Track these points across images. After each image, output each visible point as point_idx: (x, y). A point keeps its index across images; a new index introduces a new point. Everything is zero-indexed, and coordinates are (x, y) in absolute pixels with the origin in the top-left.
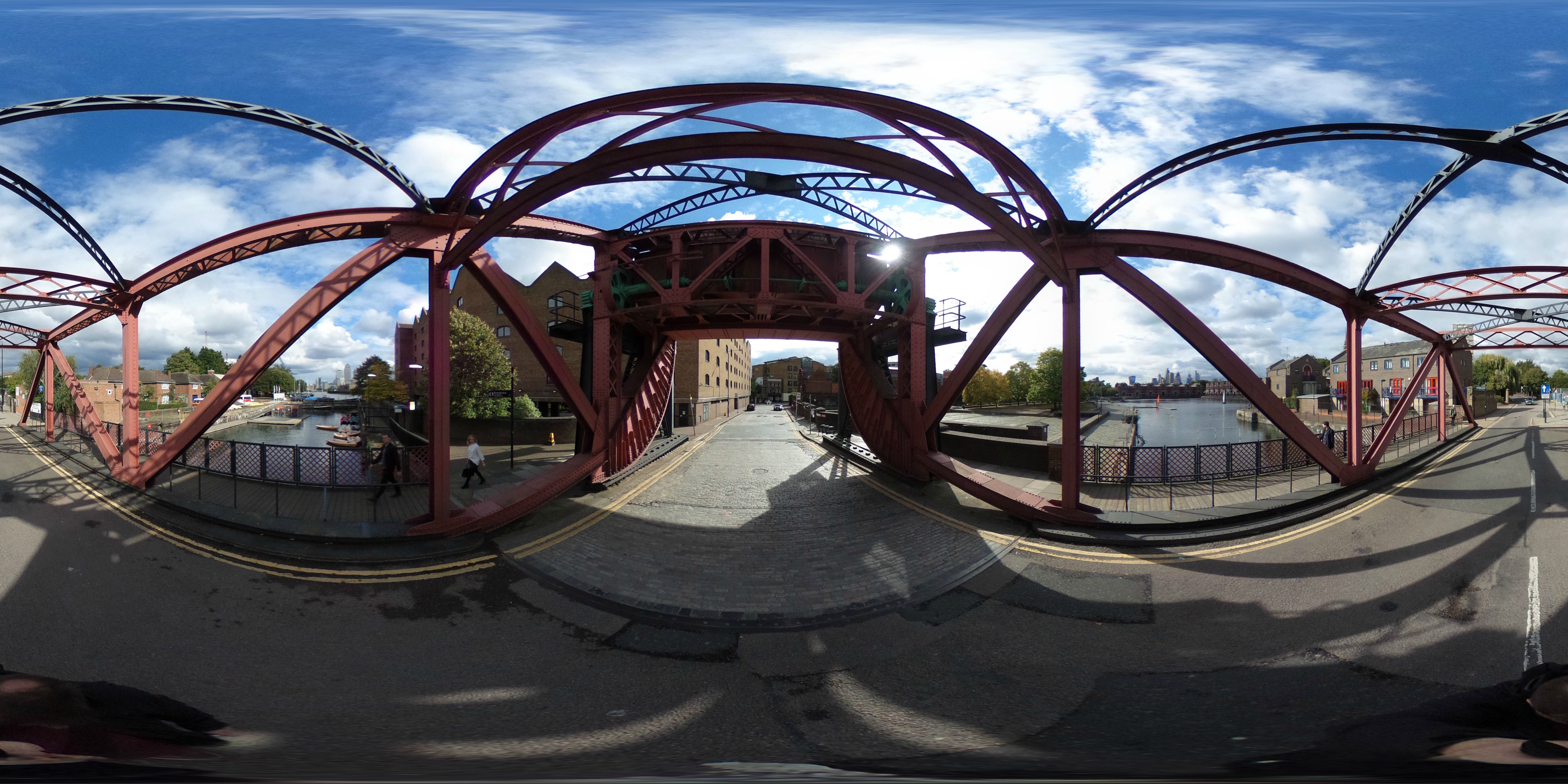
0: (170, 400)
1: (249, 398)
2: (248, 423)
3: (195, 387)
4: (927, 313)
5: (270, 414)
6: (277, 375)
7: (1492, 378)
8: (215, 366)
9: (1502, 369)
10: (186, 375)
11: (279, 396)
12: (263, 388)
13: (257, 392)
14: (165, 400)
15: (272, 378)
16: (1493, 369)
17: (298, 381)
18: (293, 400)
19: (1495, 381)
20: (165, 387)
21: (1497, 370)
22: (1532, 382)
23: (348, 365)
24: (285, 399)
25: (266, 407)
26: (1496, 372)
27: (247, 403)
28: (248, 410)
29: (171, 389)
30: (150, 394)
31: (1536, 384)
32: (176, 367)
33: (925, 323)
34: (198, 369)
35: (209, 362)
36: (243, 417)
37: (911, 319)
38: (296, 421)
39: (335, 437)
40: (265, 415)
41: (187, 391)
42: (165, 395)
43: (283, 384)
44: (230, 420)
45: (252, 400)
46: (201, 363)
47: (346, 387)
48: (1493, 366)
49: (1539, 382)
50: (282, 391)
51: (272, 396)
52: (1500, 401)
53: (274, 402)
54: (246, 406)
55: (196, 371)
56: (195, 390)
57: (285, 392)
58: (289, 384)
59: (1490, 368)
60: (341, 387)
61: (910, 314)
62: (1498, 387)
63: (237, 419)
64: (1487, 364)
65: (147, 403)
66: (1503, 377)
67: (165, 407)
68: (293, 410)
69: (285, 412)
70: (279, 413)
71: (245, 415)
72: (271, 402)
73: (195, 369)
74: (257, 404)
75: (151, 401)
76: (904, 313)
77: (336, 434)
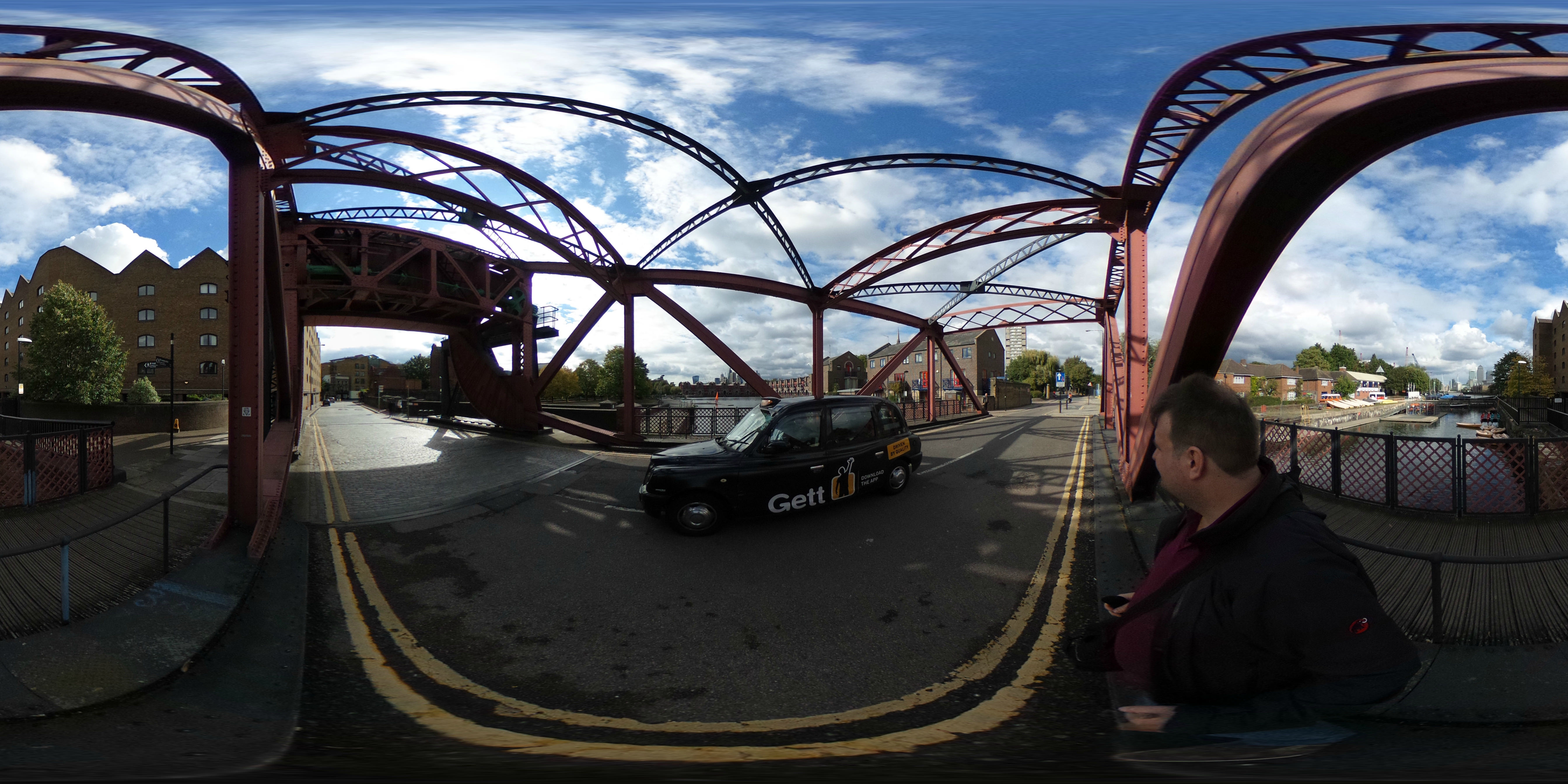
0: (1296, 396)
1: (1382, 396)
2: (1381, 421)
3: (1325, 384)
4: (533, 316)
5: (1404, 411)
6: (1412, 373)
7: (1033, 373)
8: (1347, 363)
9: (1044, 364)
10: (1315, 371)
11: (1414, 395)
12: (1397, 386)
13: (1391, 391)
14: (1291, 396)
15: (1406, 376)
16: (1035, 365)
17: (1433, 380)
18: (1428, 398)
19: (1036, 376)
20: (1291, 382)
21: (1038, 366)
22: (1077, 378)
23: (1480, 366)
24: (1420, 397)
25: (1400, 405)
26: (1038, 367)
27: (1380, 401)
28: (1381, 407)
29: (1298, 384)
30: (1273, 389)
31: (1081, 380)
32: (1306, 363)
33: (532, 322)
34: (1329, 365)
35: (1341, 359)
36: (1375, 415)
37: (523, 320)
38: (1433, 419)
39: (1478, 435)
40: (1399, 413)
41: (1316, 388)
42: (1290, 391)
43: (1418, 382)
44: (1360, 418)
45: (1386, 398)
46: (1332, 360)
47: (1480, 388)
48: (1035, 361)
49: (1084, 379)
50: (1416, 390)
51: (1407, 395)
52: (1038, 396)
53: (1409, 400)
54: (1379, 404)
55: (1327, 368)
56: (1324, 387)
57: (1420, 390)
58: (1424, 382)
59: (1031, 364)
60: (1474, 387)
61: (523, 316)
62: (1039, 382)
63: (1369, 417)
64: (1029, 359)
65: (1269, 398)
66: (1044, 372)
67: (1291, 402)
68: (1429, 407)
69: (1420, 409)
70: (1414, 411)
71: (1377, 412)
72: (1406, 400)
73: (1325, 366)
74: (1391, 401)
75: (1275, 396)
76: (518, 315)
77: (1478, 432)
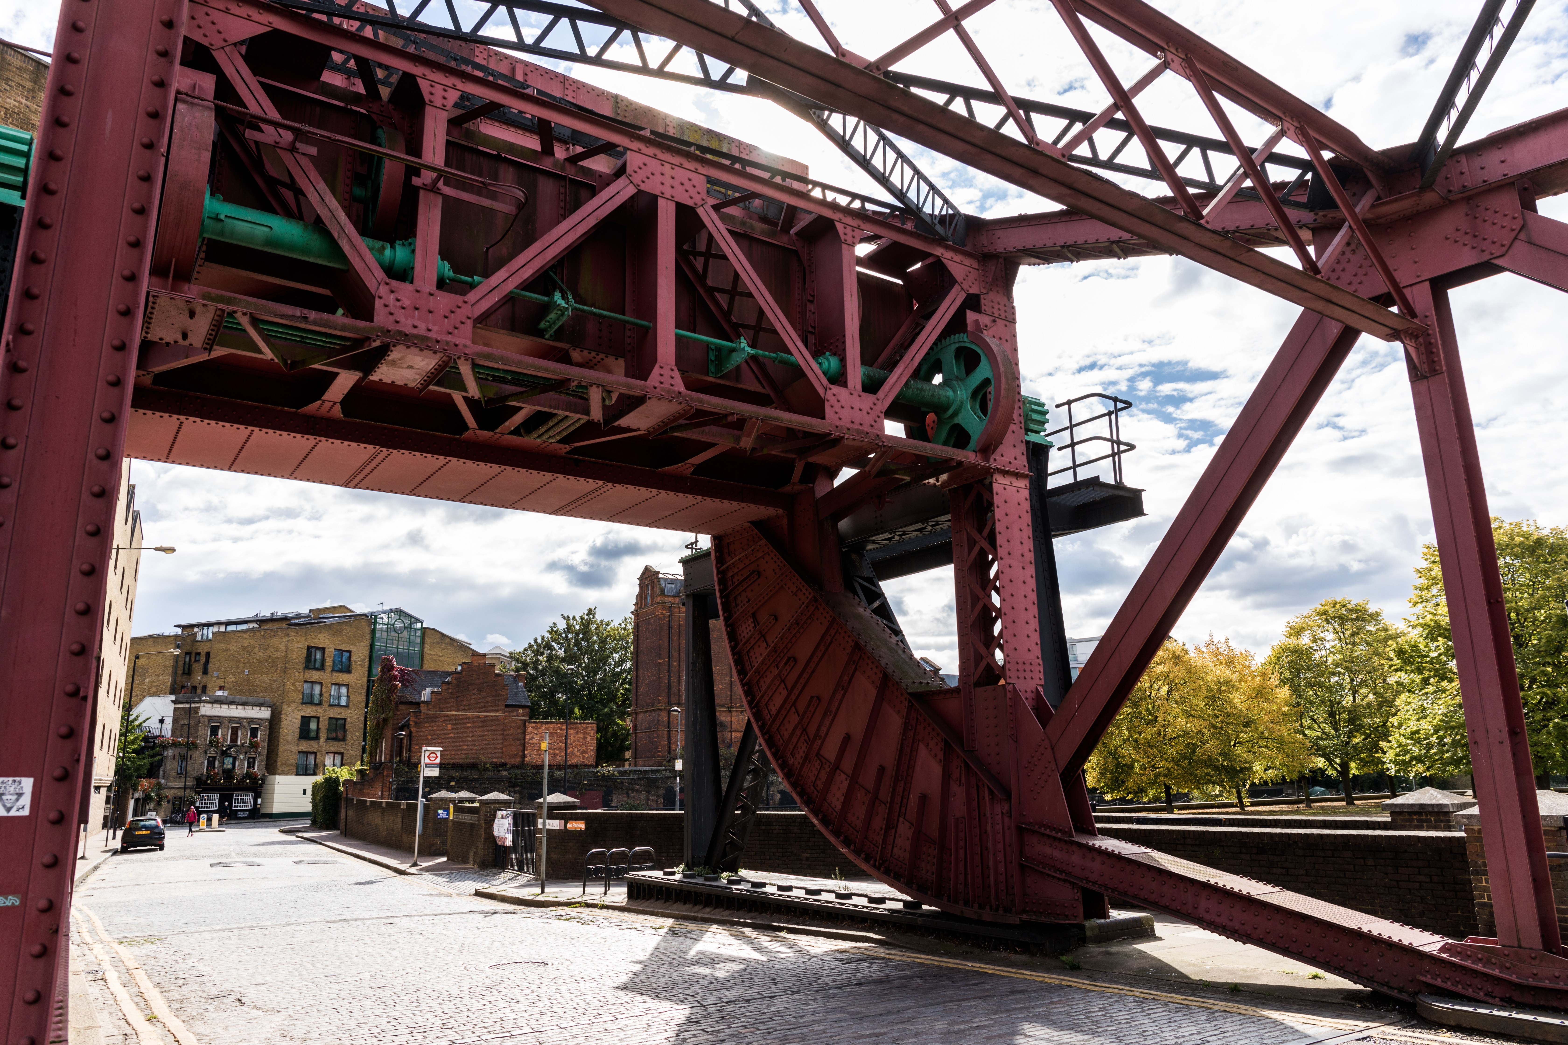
4: (1028, 442)
33: (1026, 471)
37: (993, 465)
61: (987, 449)
76: (973, 444)
